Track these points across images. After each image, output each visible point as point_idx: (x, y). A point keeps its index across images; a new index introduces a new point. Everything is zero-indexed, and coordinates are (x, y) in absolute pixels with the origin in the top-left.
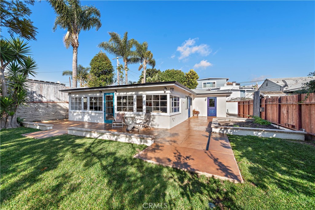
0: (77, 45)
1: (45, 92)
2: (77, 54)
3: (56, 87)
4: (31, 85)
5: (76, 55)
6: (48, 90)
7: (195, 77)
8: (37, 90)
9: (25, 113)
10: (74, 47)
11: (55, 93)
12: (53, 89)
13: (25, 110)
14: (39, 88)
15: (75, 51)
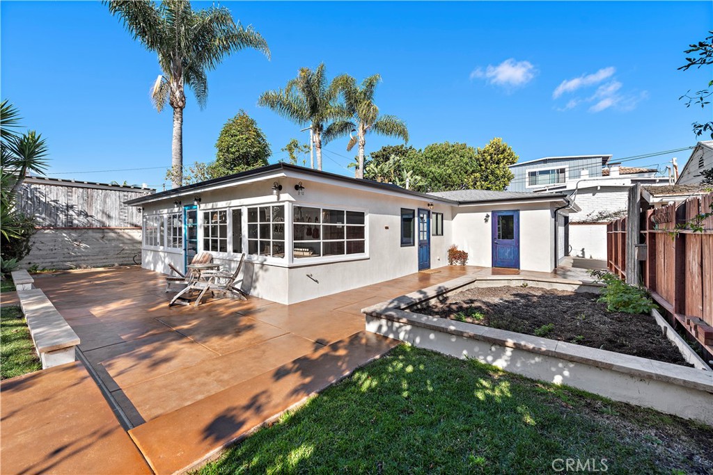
0: (180, 104)
1: (98, 206)
2: (182, 121)
3: (124, 195)
4: (68, 192)
5: (179, 126)
6: (105, 202)
7: (504, 158)
8: (81, 201)
9: (52, 250)
10: (175, 108)
11: (122, 209)
12: (118, 199)
13: (53, 243)
14: (86, 198)
15: (178, 115)
